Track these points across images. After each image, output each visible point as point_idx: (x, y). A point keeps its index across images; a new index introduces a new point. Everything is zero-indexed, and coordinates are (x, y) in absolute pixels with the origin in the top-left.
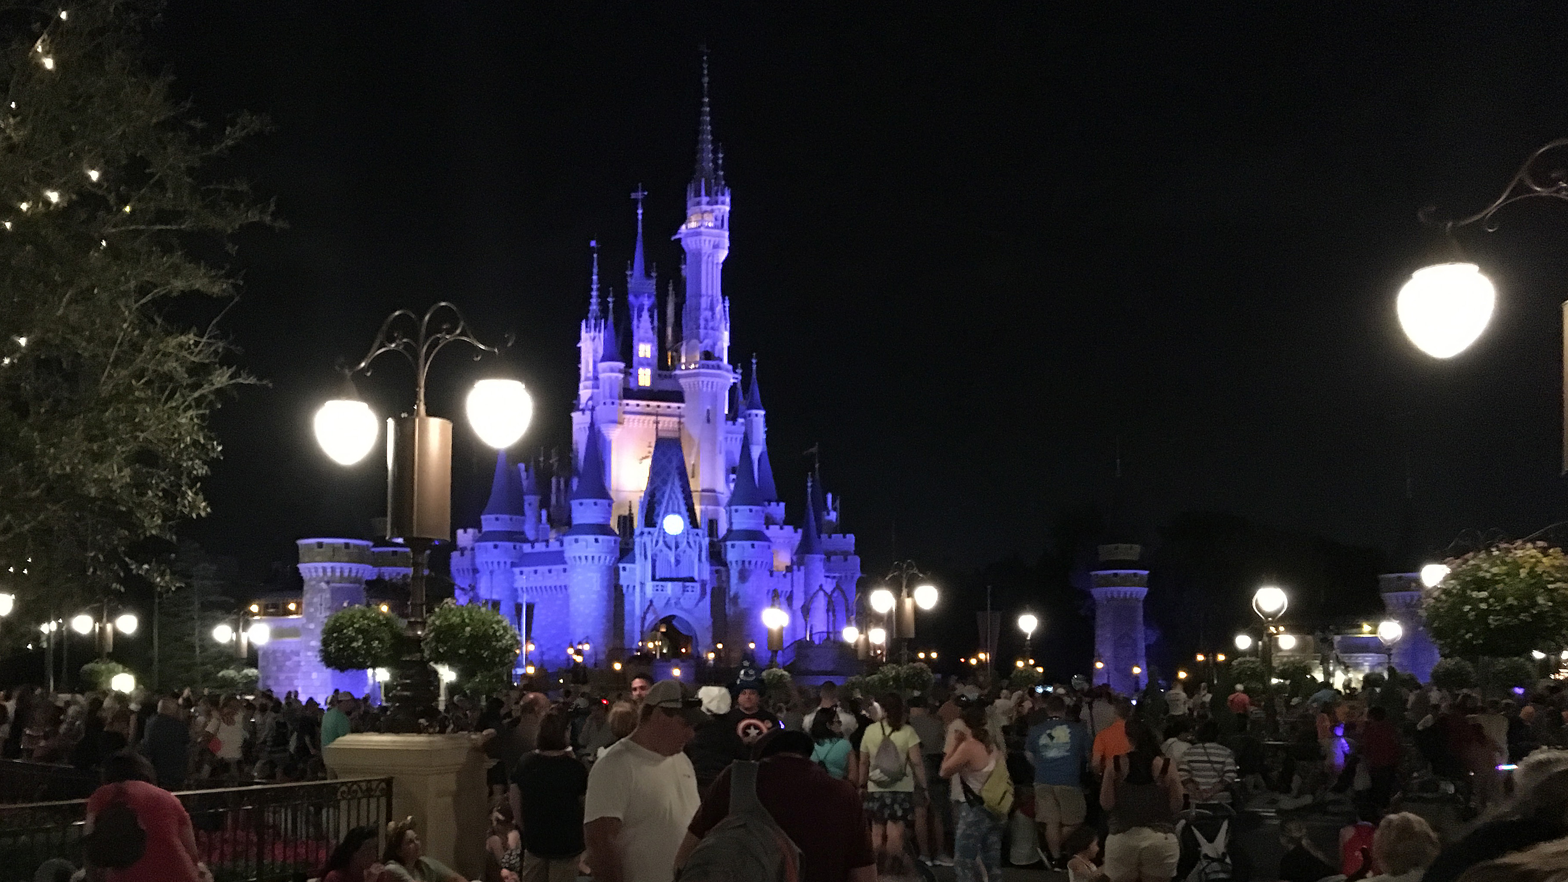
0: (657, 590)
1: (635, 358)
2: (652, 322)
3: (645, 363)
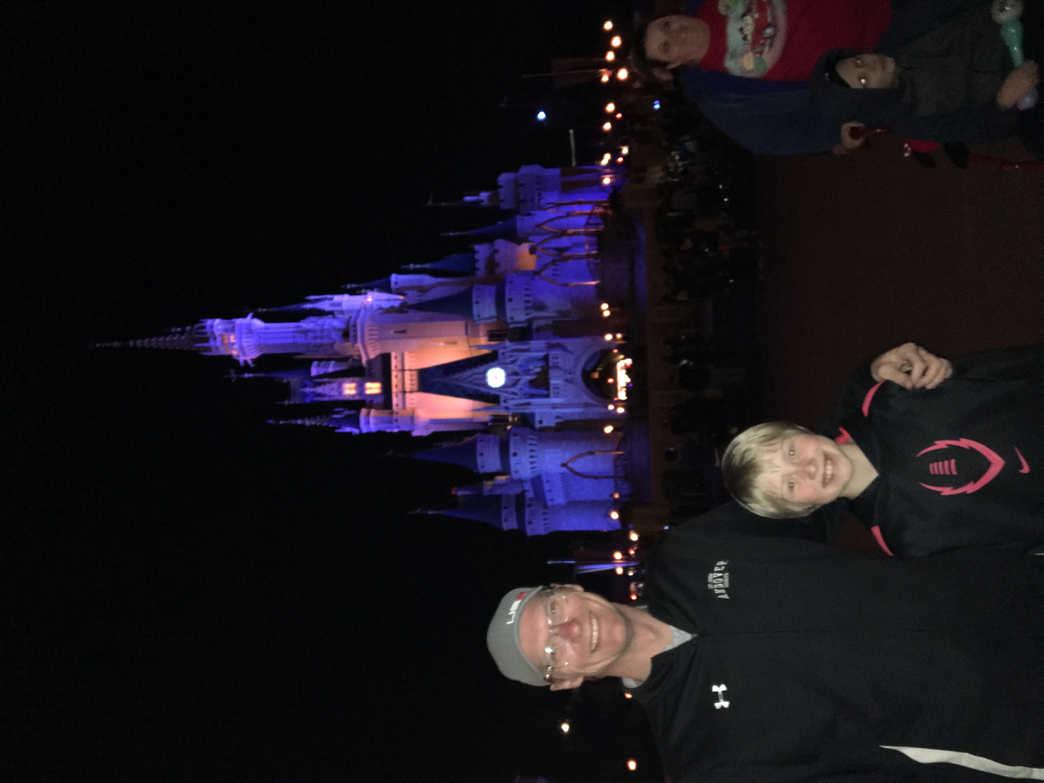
0: (558, 393)
1: (357, 398)
2: (325, 383)
3: (361, 388)
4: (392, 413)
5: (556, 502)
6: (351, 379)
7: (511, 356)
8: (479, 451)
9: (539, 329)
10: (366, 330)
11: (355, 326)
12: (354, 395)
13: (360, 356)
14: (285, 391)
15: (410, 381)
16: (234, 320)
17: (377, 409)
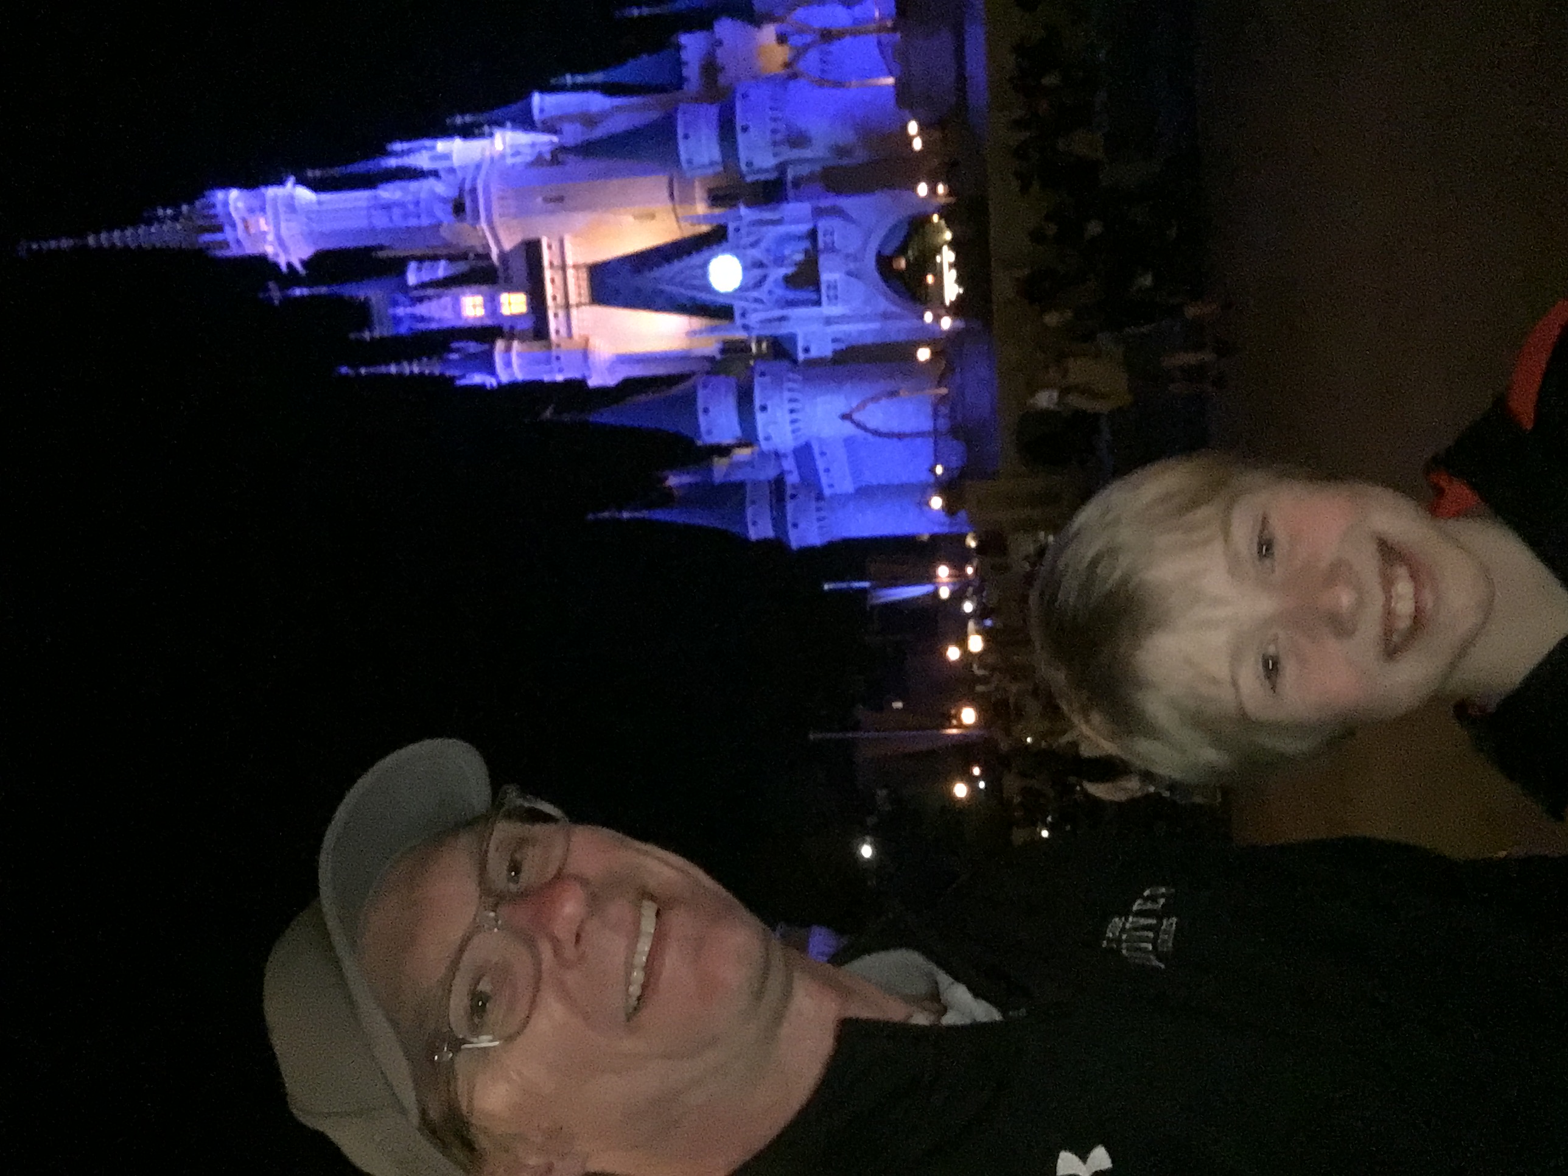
0: (836, 297)
1: (489, 322)
2: (429, 298)
3: (492, 304)
4: (549, 346)
5: (838, 490)
6: (475, 288)
7: (749, 234)
8: (700, 405)
9: (796, 184)
10: (494, 198)
11: (473, 190)
12: (481, 318)
13: (487, 246)
14: (362, 314)
15: (578, 286)
16: (263, 190)
17: (522, 339)
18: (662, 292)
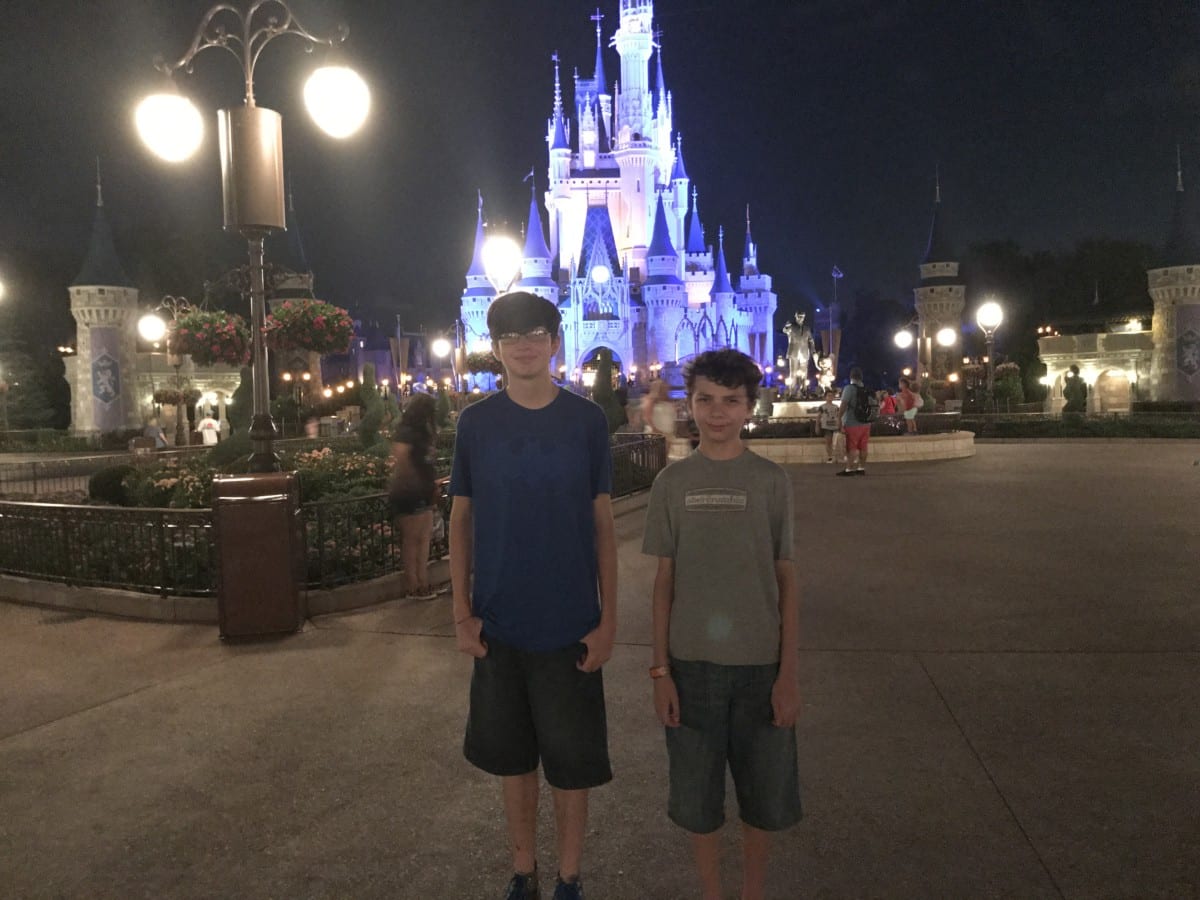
0: (586, 328)
2: (594, 115)
3: (589, 148)
4: (567, 177)
7: (618, 287)
9: (639, 311)
15: (597, 197)
16: (651, 30)
17: (571, 162)
18: (593, 243)
